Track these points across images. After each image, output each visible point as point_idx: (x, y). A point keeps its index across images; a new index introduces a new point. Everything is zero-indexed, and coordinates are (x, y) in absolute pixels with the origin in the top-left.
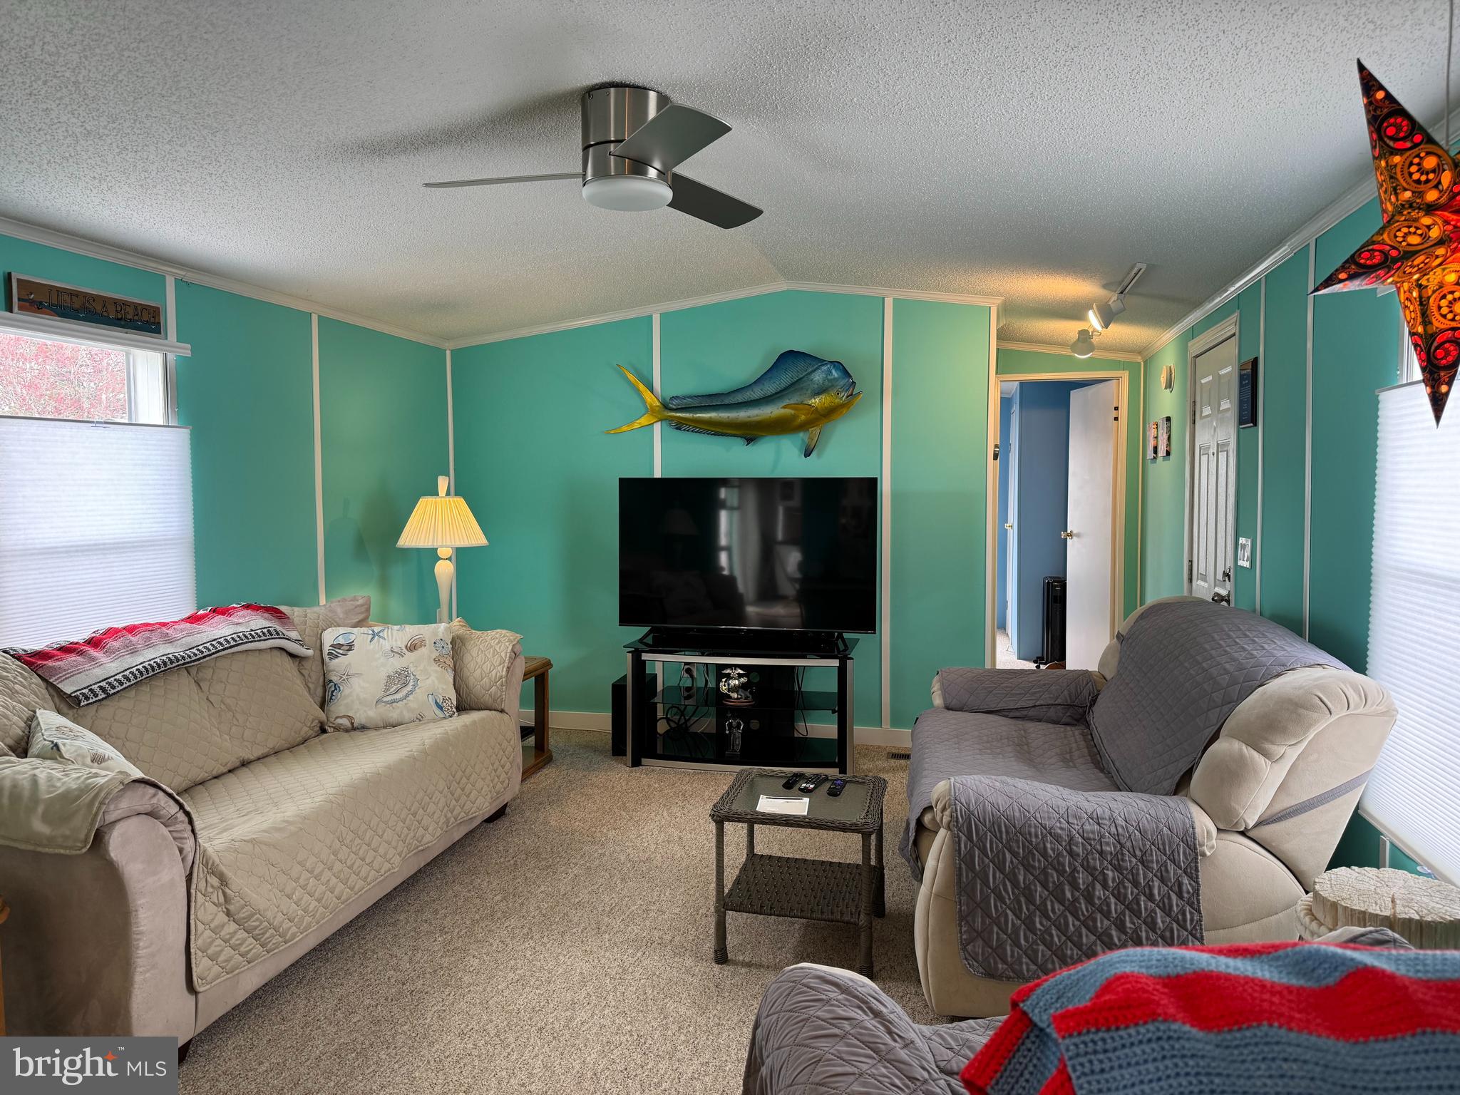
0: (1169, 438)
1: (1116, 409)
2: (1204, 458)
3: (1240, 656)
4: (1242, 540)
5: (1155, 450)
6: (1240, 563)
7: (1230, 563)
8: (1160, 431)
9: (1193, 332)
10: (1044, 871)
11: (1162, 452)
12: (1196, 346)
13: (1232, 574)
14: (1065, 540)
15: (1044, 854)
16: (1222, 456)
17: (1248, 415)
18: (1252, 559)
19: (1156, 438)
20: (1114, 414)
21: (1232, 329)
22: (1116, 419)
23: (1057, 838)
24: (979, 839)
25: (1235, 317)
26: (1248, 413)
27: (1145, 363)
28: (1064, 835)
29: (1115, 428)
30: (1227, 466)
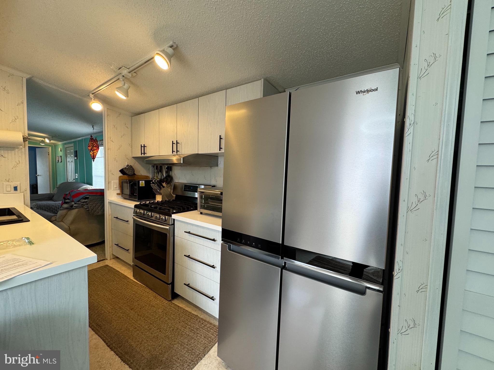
0: (61, 159)
1: (49, 153)
2: (69, 163)
3: (76, 185)
4: (76, 174)
5: (58, 161)
6: (76, 177)
7: (74, 178)
8: (59, 158)
9: (65, 144)
10: (52, 210)
11: (60, 161)
12: (66, 146)
13: (75, 179)
14: (37, 176)
15: (52, 208)
16: (72, 163)
17: (76, 156)
18: (78, 177)
19: (58, 159)
20: (48, 154)
21: (73, 145)
22: (49, 155)
23: (54, 206)
24: (42, 208)
25: (73, 144)
26: (76, 155)
27: (55, 146)
28: (55, 205)
29: (48, 157)
30: (73, 164)
